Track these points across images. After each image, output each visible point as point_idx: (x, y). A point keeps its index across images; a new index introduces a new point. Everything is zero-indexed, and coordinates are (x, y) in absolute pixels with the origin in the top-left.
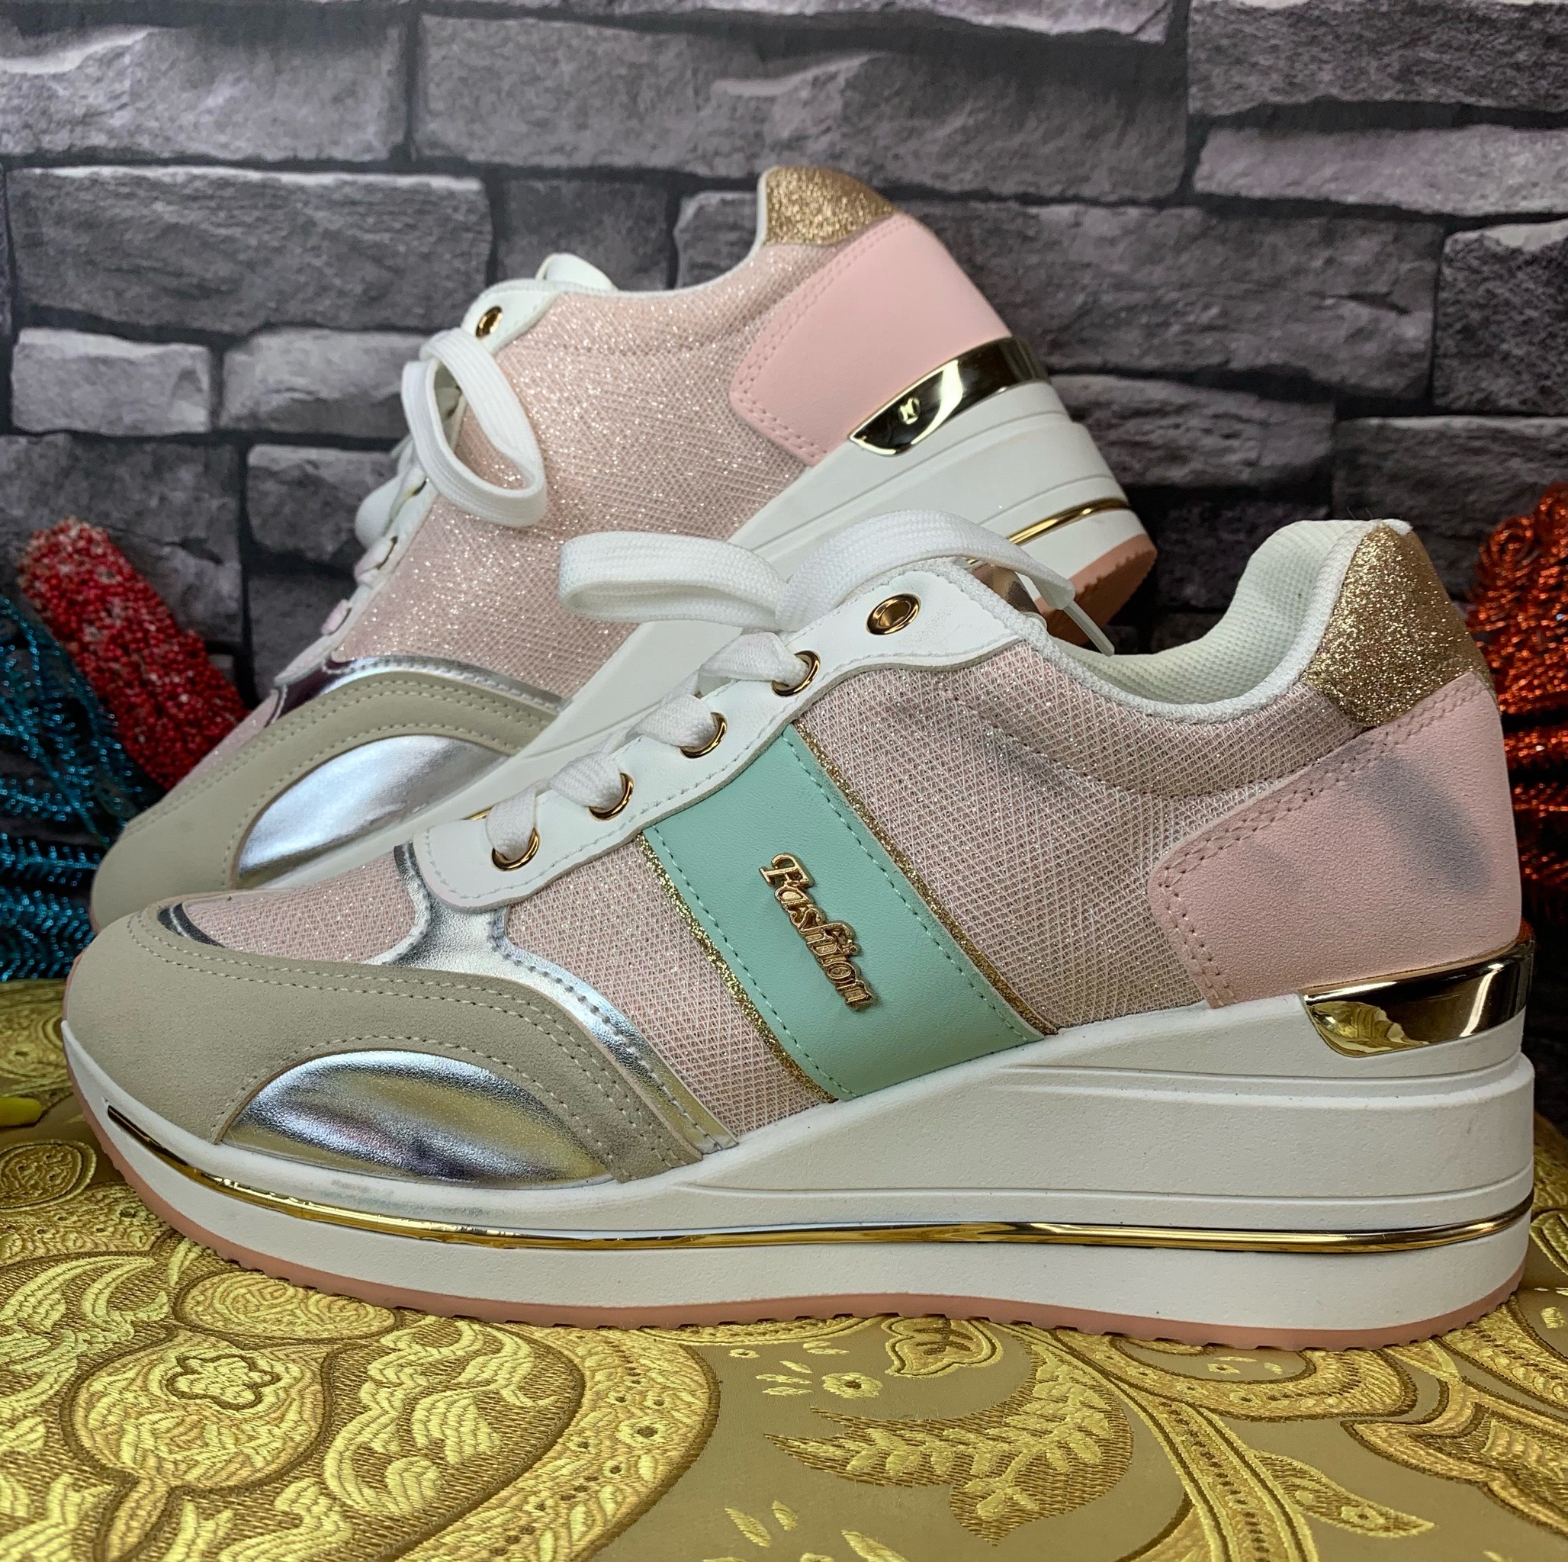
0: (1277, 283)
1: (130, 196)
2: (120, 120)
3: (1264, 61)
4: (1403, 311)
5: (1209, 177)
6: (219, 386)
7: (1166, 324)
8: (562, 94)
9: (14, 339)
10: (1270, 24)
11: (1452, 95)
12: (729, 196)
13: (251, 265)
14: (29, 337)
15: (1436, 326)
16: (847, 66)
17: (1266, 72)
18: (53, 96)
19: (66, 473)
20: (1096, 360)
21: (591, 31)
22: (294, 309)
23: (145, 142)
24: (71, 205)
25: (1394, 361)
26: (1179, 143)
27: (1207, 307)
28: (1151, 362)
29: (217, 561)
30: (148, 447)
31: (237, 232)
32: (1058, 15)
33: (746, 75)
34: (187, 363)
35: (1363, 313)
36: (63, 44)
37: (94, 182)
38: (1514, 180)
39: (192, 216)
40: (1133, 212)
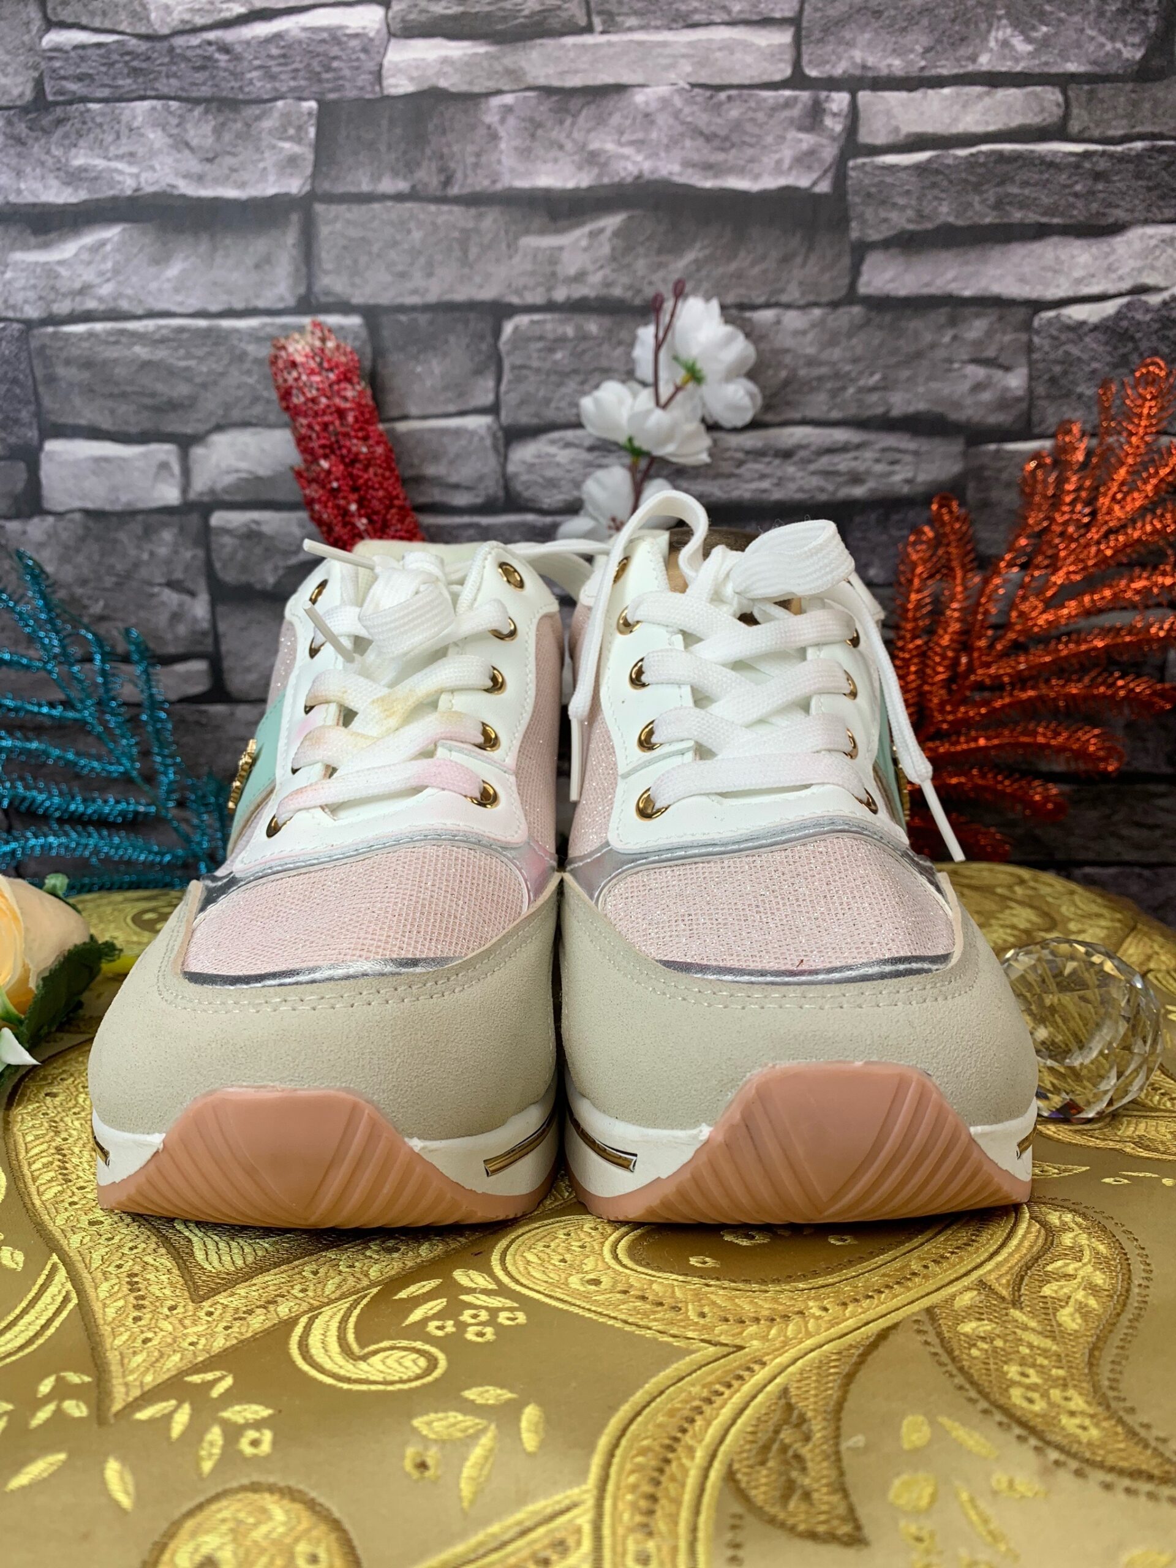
0: (919, 355)
1: (116, 343)
2: (106, 290)
3: (901, 201)
4: (1007, 369)
5: (869, 284)
6: (186, 472)
7: (844, 388)
8: (415, 253)
9: (40, 448)
10: (903, 175)
11: (1033, 217)
12: (537, 317)
13: (204, 386)
14: (52, 446)
15: (1031, 378)
16: (612, 222)
17: (903, 208)
18: (57, 276)
19: (83, 539)
20: (797, 416)
21: (433, 208)
22: (236, 414)
23: (125, 305)
24: (75, 352)
25: (1004, 403)
26: (846, 261)
27: (872, 374)
28: (835, 415)
29: (193, 594)
30: (140, 518)
31: (192, 363)
32: (757, 177)
33: (542, 232)
34: (162, 457)
35: (978, 372)
36: (62, 239)
37: (91, 335)
38: (1078, 273)
39: (161, 354)
40: (817, 312)
